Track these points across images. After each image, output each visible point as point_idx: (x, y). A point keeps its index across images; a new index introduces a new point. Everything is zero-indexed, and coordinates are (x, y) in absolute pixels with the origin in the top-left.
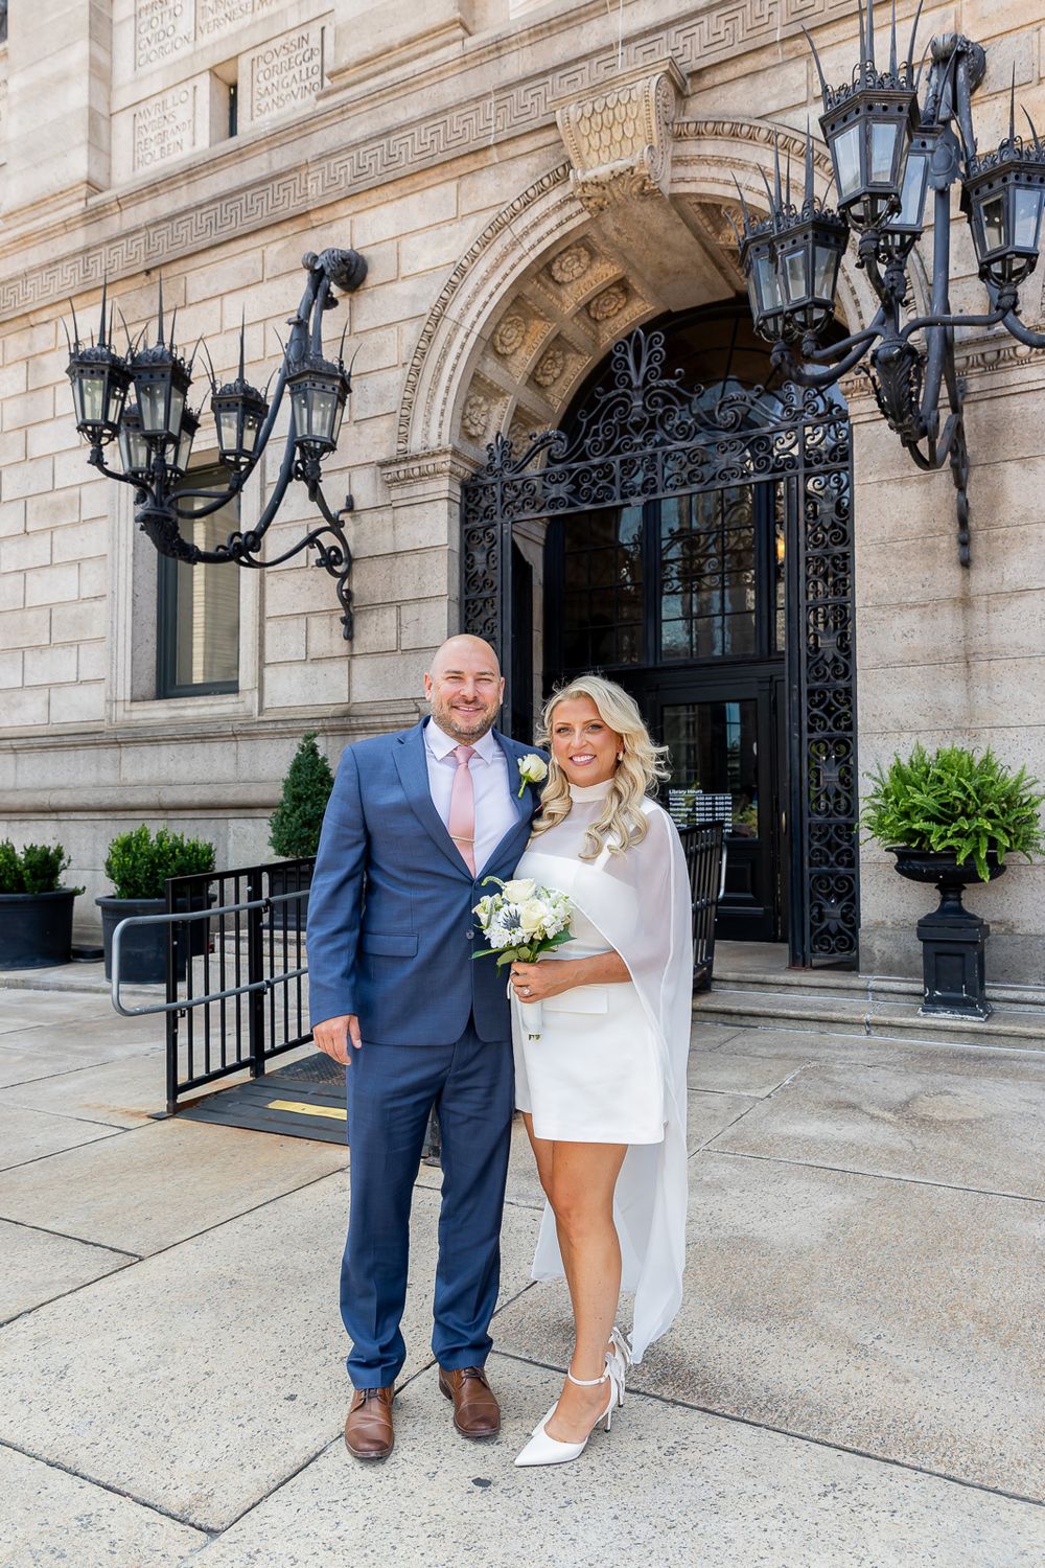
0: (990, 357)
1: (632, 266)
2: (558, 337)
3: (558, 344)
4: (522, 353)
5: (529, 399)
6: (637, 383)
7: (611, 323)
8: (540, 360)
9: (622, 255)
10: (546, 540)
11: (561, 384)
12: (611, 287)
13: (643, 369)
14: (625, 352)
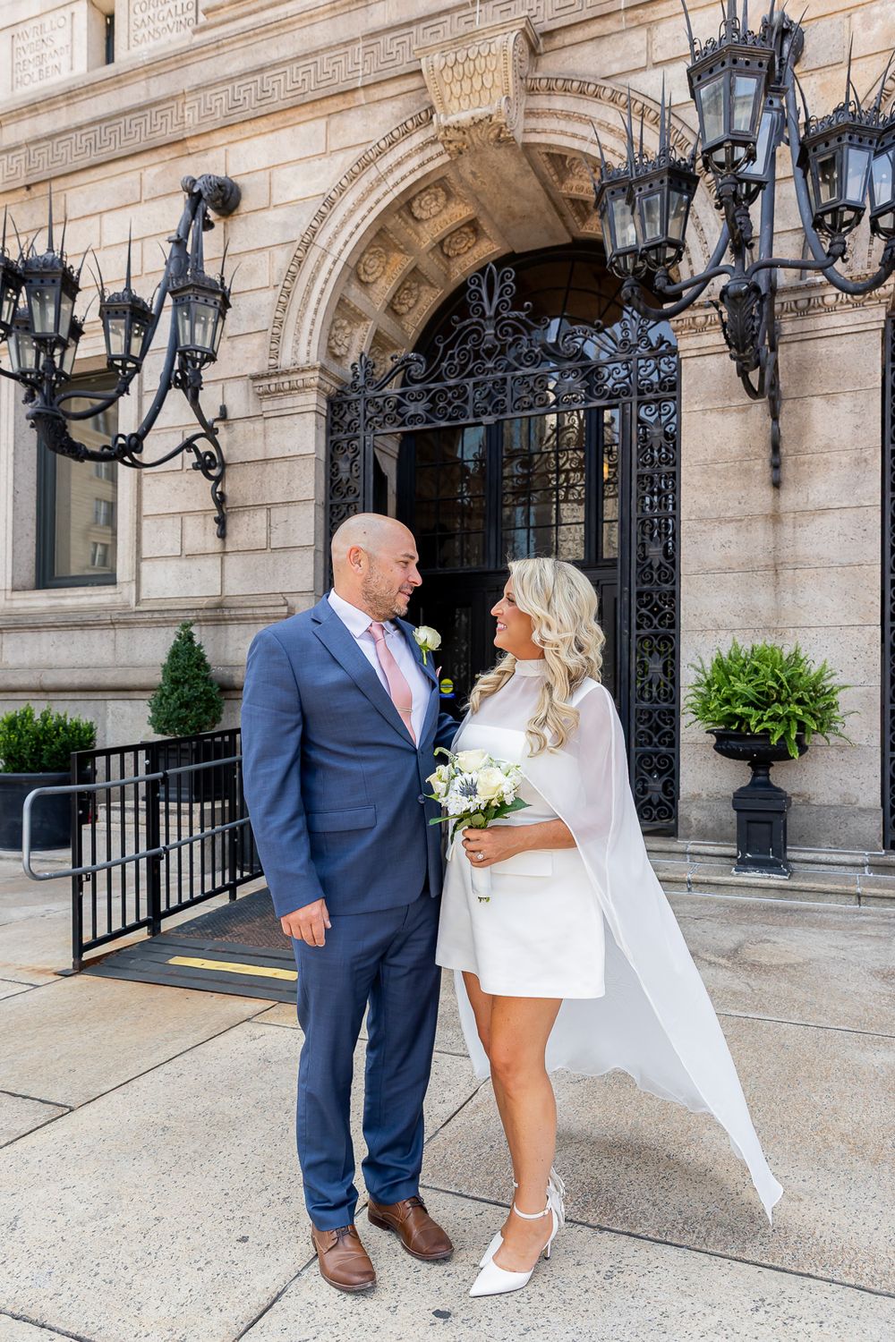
0: (802, 304)
1: (483, 208)
2: (415, 270)
3: (414, 276)
4: (382, 282)
5: (387, 325)
6: (490, 313)
7: (461, 260)
8: (399, 289)
9: (475, 197)
10: (399, 455)
11: (415, 313)
12: (463, 226)
13: (496, 301)
14: (479, 285)
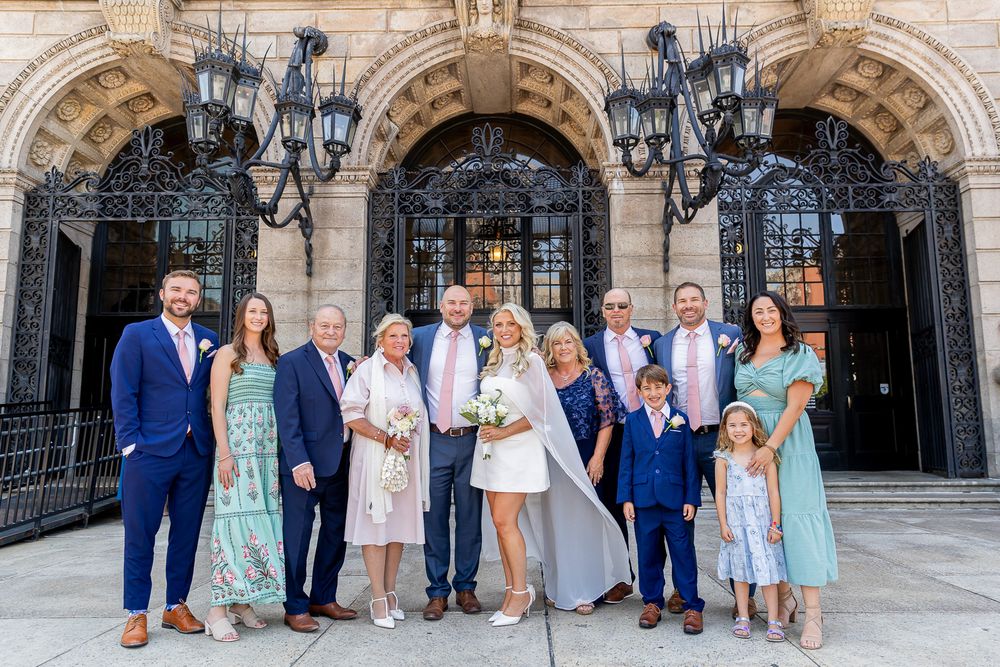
2: (106, 116)
3: (105, 121)
4: (79, 121)
5: (85, 149)
7: (144, 115)
8: (93, 127)
10: (95, 233)
11: (110, 143)
12: (143, 95)
